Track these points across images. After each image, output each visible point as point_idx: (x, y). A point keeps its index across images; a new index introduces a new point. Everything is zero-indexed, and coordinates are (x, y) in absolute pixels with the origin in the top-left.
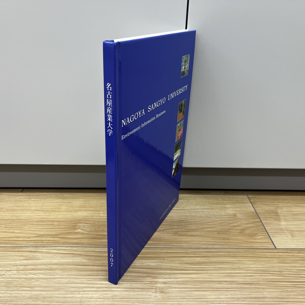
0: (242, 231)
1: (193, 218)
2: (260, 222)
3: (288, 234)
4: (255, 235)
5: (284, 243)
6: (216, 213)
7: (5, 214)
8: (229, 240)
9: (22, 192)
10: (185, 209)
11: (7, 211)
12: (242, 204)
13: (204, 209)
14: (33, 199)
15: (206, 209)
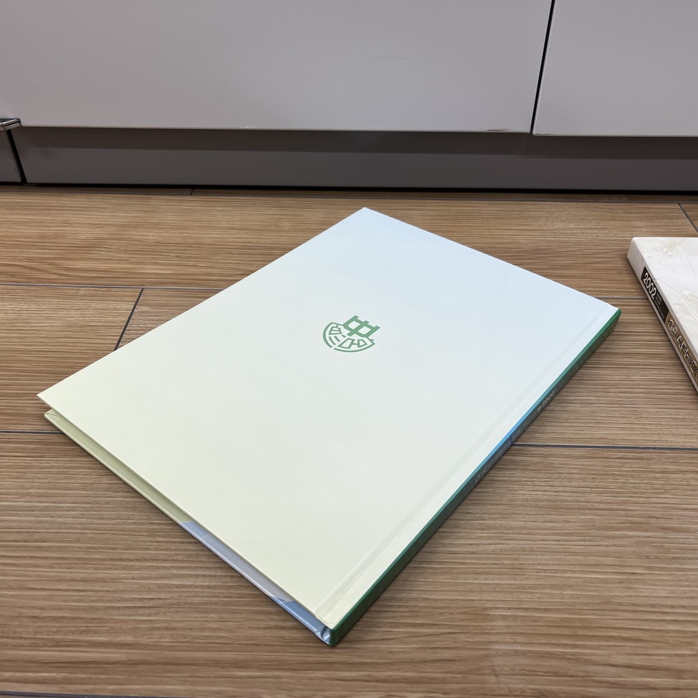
1: (563, 244)
6: (612, 237)
7: (170, 235)
9: (191, 194)
10: (543, 230)
11: (170, 228)
12: (669, 221)
13: (586, 229)
14: (217, 208)
15: (591, 229)
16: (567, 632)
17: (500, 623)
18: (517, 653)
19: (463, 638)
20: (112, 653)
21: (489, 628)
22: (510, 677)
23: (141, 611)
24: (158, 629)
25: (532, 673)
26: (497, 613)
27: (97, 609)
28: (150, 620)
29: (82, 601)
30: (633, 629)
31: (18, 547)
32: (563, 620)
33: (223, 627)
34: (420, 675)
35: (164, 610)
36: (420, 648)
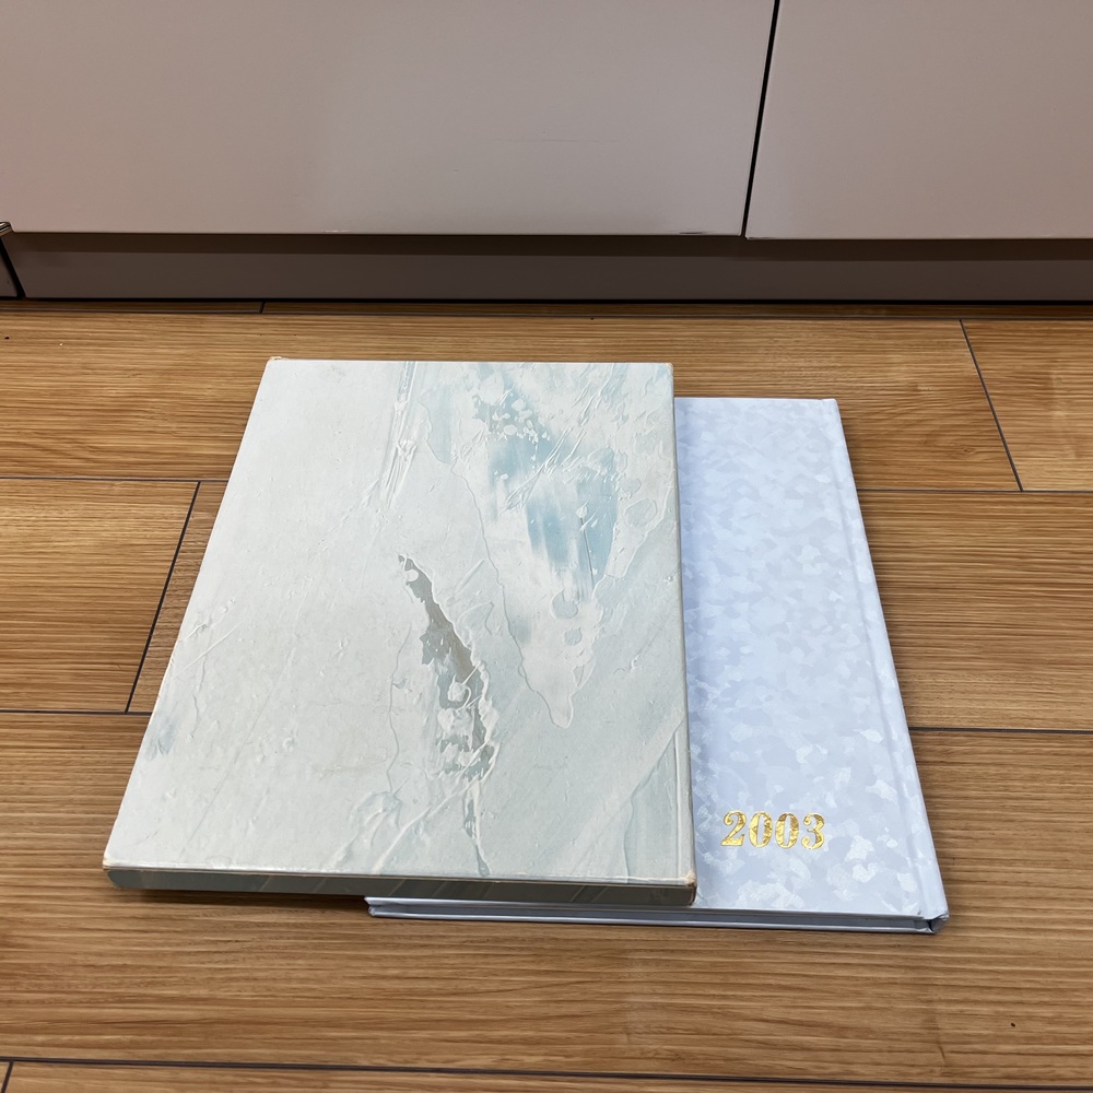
0: (929, 440)
2: (988, 411)
3: (1067, 447)
4: (967, 450)
5: (1049, 475)
8: (886, 468)
9: (261, 313)
10: (760, 370)
12: (942, 352)
16: (717, 979)
17: (638, 969)
18: (655, 1007)
19: (595, 988)
20: (183, 1010)
21: (627, 975)
22: (643, 1036)
23: (217, 957)
24: (237, 980)
25: (670, 1030)
26: (637, 956)
27: (164, 954)
28: (227, 969)
29: (145, 945)
30: (794, 975)
31: (65, 874)
32: (714, 964)
33: (313, 977)
34: (540, 1034)
35: (242, 955)
36: (541, 1002)
